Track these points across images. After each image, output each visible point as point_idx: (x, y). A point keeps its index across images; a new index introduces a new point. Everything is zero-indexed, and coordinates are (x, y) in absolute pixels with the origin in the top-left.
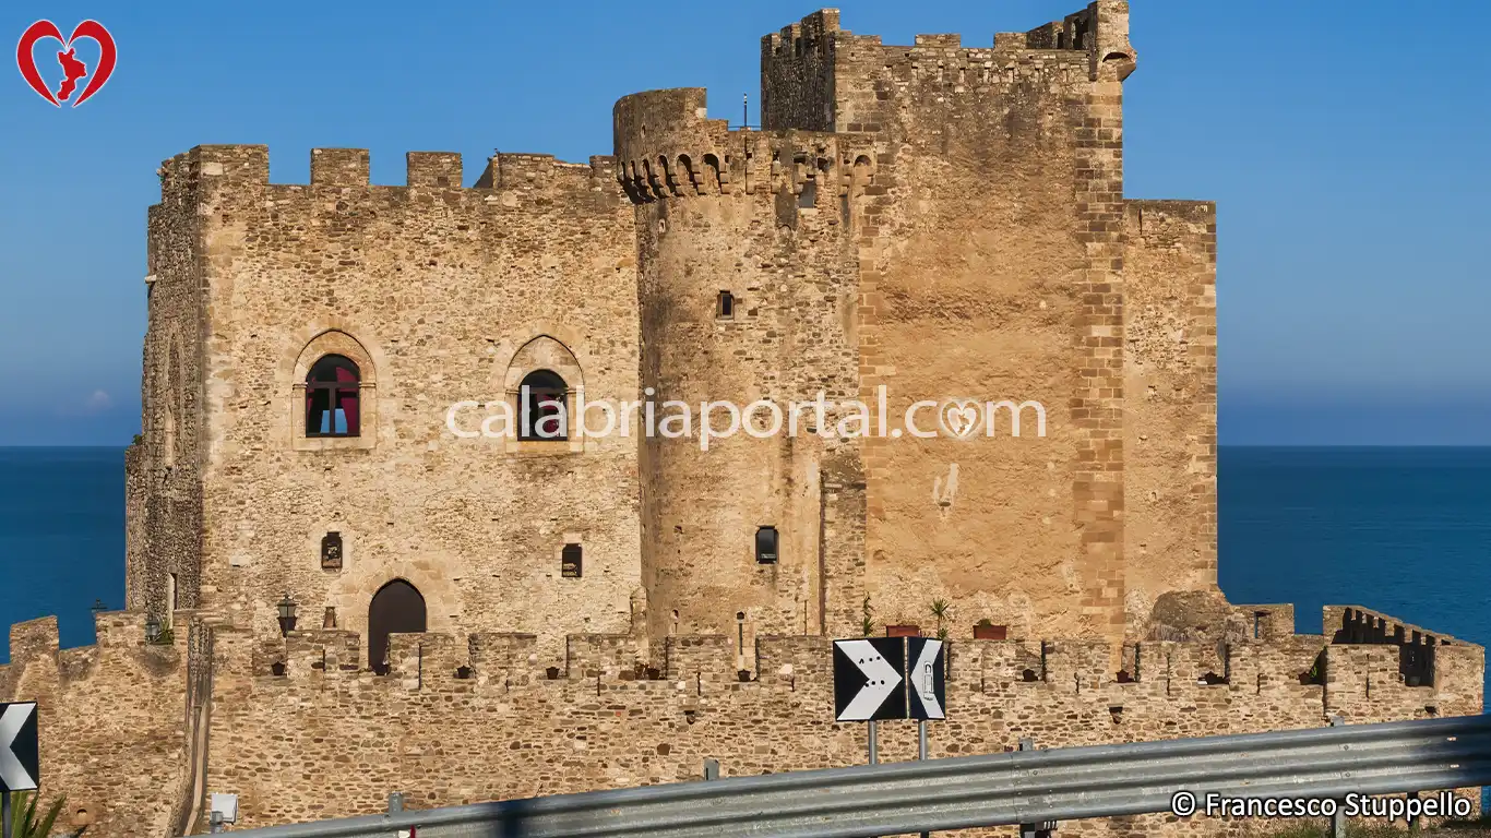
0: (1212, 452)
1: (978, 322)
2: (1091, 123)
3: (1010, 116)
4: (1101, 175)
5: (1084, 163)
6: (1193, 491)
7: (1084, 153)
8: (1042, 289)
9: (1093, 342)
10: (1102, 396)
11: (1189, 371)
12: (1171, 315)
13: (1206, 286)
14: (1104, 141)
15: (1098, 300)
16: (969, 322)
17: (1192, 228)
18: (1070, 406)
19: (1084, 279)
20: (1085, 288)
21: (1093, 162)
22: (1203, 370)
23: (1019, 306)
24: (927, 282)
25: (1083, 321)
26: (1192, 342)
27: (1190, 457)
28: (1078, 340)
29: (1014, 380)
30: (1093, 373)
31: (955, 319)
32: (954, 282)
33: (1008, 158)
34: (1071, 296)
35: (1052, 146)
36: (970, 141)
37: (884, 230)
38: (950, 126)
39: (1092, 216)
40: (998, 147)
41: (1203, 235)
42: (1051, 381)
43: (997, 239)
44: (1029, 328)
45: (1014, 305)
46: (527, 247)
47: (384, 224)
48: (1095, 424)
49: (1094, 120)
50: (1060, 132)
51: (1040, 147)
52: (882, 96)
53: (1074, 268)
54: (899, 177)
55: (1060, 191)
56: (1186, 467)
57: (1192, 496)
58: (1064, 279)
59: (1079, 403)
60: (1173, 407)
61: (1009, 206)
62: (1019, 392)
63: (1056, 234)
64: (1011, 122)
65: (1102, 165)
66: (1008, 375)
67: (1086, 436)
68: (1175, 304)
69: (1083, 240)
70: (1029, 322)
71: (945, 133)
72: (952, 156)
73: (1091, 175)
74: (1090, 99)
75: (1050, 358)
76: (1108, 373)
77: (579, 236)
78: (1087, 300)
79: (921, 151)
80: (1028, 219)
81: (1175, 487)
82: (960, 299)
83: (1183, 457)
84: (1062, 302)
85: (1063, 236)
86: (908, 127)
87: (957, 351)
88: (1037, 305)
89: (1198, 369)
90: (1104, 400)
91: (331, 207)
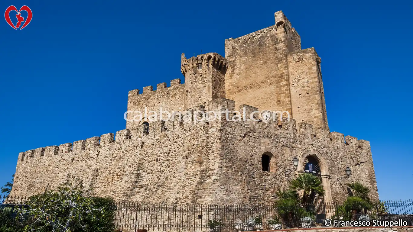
0: (319, 107)
1: (254, 88)
2: (277, 39)
3: (259, 44)
4: (280, 49)
5: (276, 48)
6: (315, 118)
7: (276, 46)
8: (268, 78)
9: (281, 86)
10: (284, 98)
11: (310, 88)
12: (304, 76)
13: (313, 67)
14: (280, 42)
15: (282, 77)
16: (252, 89)
17: (307, 55)
18: (276, 102)
19: (278, 73)
20: (278, 75)
21: (278, 47)
22: (314, 87)
23: (263, 83)
24: (244, 83)
25: (278, 82)
26: (310, 81)
27: (313, 109)
28: (278, 87)
29: (263, 99)
30: (282, 93)
31: (250, 89)
32: (250, 81)
33: (259, 52)
34: (275, 77)
35: (269, 47)
36: (251, 51)
37: (235, 75)
38: (247, 50)
39: (279, 59)
40: (257, 51)
41: (310, 56)
42: (272, 98)
43: (258, 70)
44: (266, 87)
45: (262, 83)
46: (174, 96)
47: (152, 97)
48: (283, 105)
49: (278, 38)
50: (270, 43)
51: (266, 48)
52: (234, 49)
53: (275, 71)
54: (237, 63)
55: (271, 55)
56: (312, 112)
57: (314, 119)
58: (273, 74)
59: (279, 101)
60: (306, 98)
61: (260, 62)
62: (264, 102)
63: (271, 65)
64: (260, 45)
65: (280, 47)
66: (262, 98)
67: (281, 108)
68: (304, 73)
69: (277, 64)
70: (266, 86)
71: (246, 52)
72: (248, 56)
73: (278, 50)
74: (276, 34)
75: (271, 92)
76: (285, 92)
77: (183, 92)
78: (279, 77)
79: (241, 57)
80: (265, 63)
81: (309, 118)
82: (250, 85)
83: (310, 110)
84: (274, 79)
85: (273, 65)
86: (239, 53)
87: (250, 96)
88: (268, 81)
89: (313, 87)
90: (285, 99)
91: (145, 97)
